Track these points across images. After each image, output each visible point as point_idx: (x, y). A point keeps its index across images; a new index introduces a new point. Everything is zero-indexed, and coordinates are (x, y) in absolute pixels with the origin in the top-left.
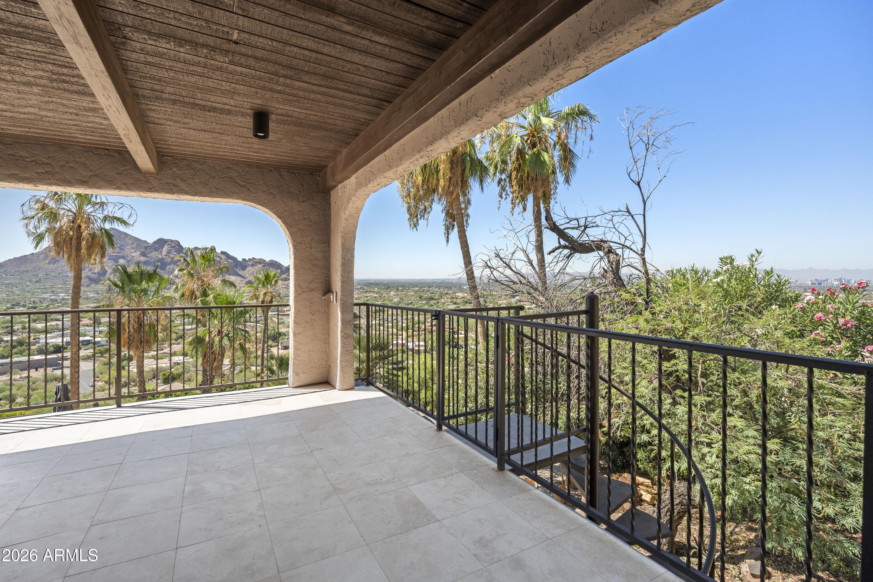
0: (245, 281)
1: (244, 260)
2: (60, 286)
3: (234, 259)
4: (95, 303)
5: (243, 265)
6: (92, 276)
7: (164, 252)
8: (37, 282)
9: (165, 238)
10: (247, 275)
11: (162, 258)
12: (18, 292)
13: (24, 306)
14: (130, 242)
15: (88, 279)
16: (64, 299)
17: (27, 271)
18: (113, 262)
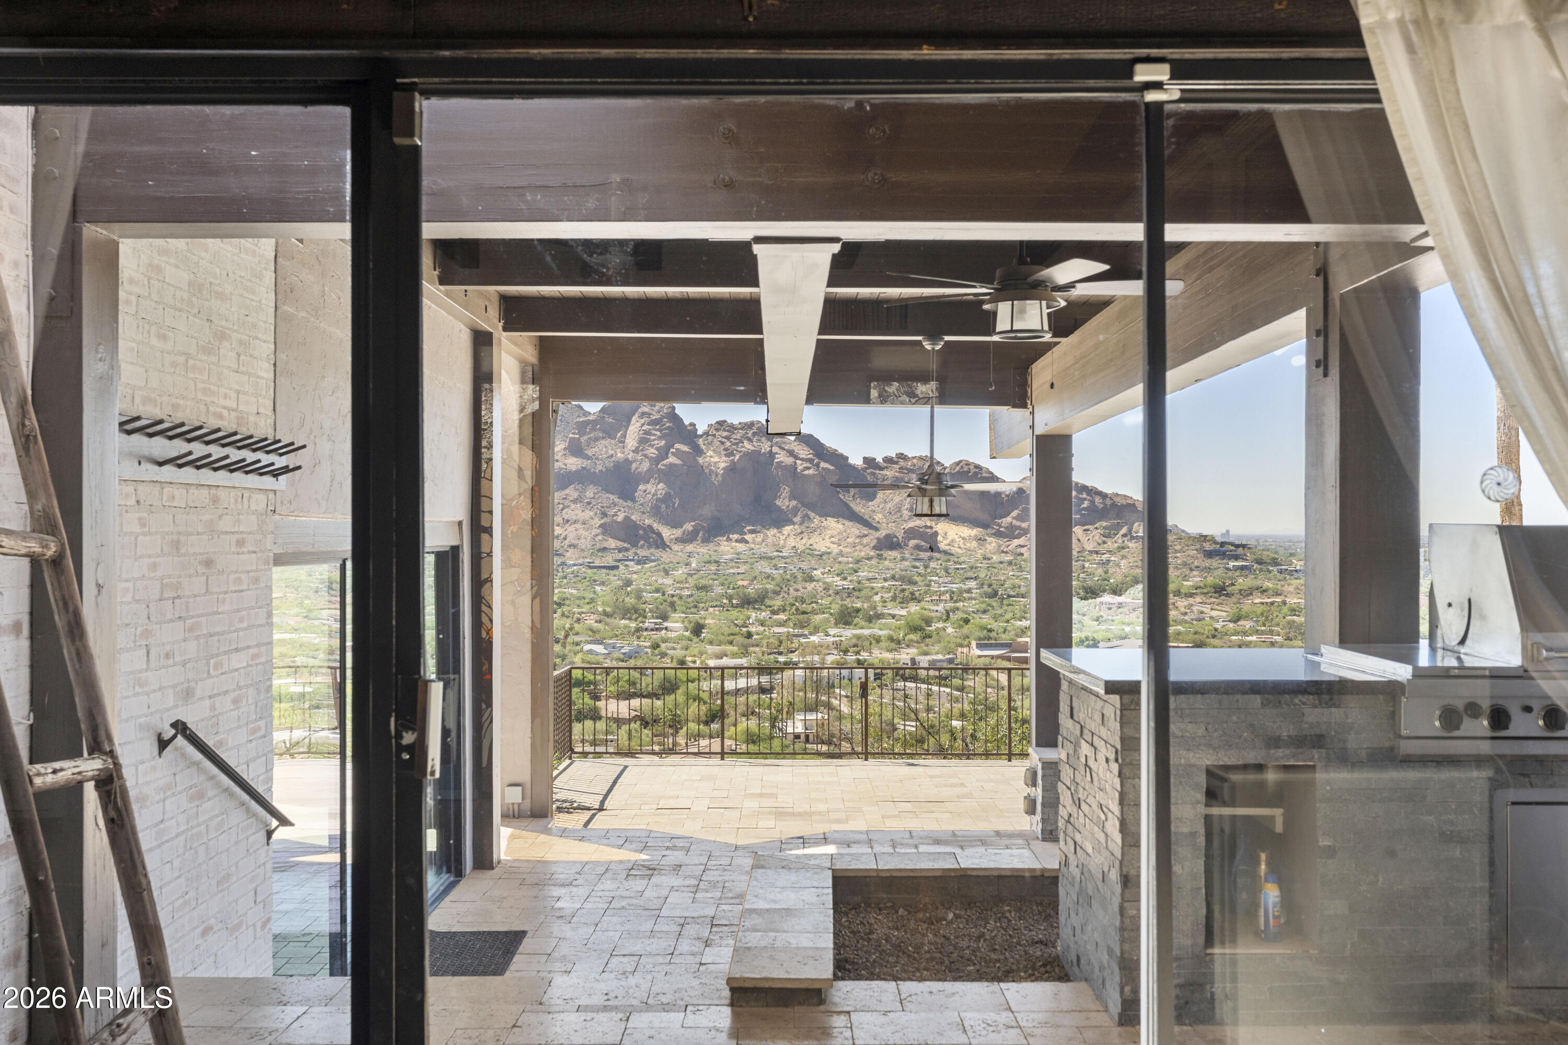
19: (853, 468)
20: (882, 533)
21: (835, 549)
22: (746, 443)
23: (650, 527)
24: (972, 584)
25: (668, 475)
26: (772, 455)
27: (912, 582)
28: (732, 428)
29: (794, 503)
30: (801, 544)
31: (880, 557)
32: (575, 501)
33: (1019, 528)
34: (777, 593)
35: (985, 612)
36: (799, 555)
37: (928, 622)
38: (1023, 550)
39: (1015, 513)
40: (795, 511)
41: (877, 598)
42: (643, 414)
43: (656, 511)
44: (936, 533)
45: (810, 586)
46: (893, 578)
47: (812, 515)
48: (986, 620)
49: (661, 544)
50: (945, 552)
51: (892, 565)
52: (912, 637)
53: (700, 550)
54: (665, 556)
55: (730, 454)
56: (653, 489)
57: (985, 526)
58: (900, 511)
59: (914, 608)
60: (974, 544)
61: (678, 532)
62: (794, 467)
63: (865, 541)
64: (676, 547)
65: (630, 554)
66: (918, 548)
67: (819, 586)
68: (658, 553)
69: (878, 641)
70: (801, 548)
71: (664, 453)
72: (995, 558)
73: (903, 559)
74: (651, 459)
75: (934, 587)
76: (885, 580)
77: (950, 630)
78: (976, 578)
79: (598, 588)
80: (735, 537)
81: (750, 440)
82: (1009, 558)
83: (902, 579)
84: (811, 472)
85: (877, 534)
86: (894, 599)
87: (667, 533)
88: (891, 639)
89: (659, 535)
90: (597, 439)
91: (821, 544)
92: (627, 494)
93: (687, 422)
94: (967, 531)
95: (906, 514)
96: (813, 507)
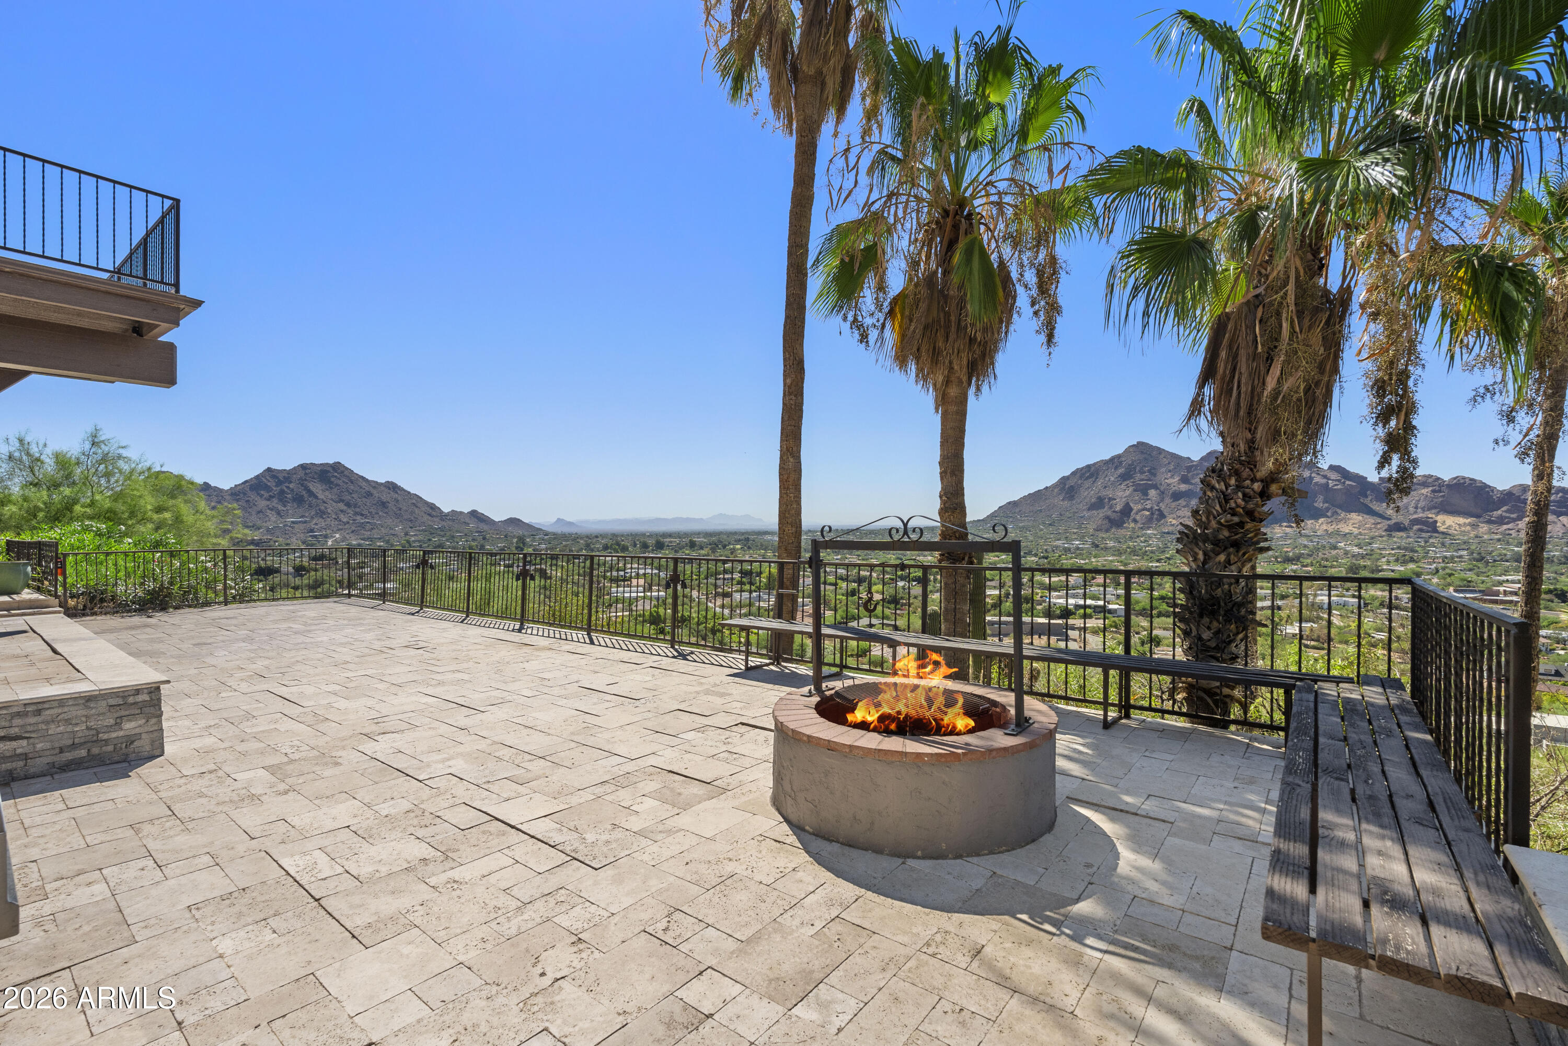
0: (1384, 524)
1: (1382, 479)
2: (1075, 530)
3: (1359, 479)
4: (1114, 555)
5: (1381, 489)
6: (1113, 516)
8: (1050, 524)
10: (1389, 513)
12: (1031, 538)
13: (1036, 555)
14: (1166, 461)
15: (1107, 522)
16: (1078, 548)
17: (1041, 511)
18: (1140, 494)
19: (1372, 484)
20: (1393, 522)
21: (1356, 531)
24: (1465, 553)
26: (1311, 478)
27: (1413, 551)
29: (1326, 505)
30: (1331, 529)
31: (1390, 536)
32: (1184, 507)
34: (1310, 555)
35: (1470, 570)
36: (1330, 535)
38: (1513, 532)
39: (1507, 509)
40: (1327, 509)
41: (1384, 560)
44: (1436, 522)
45: (1334, 552)
46: (1399, 548)
47: (1339, 511)
48: (1470, 575)
50: (1443, 533)
51: (1398, 541)
57: (1478, 516)
58: (1406, 508)
59: (1412, 566)
60: (1468, 528)
62: (1327, 484)
63: (1379, 526)
66: (1421, 530)
67: (1341, 552)
70: (1331, 531)
72: (1486, 537)
73: (1407, 537)
75: (1431, 554)
76: (1395, 550)
78: (1466, 550)
80: (1284, 524)
82: (1498, 537)
83: (1406, 549)
84: (1339, 487)
85: (1388, 523)
86: (1397, 560)
90: (1197, 475)
91: (1345, 528)
94: (1461, 520)
95: (1411, 510)
96: (1340, 507)
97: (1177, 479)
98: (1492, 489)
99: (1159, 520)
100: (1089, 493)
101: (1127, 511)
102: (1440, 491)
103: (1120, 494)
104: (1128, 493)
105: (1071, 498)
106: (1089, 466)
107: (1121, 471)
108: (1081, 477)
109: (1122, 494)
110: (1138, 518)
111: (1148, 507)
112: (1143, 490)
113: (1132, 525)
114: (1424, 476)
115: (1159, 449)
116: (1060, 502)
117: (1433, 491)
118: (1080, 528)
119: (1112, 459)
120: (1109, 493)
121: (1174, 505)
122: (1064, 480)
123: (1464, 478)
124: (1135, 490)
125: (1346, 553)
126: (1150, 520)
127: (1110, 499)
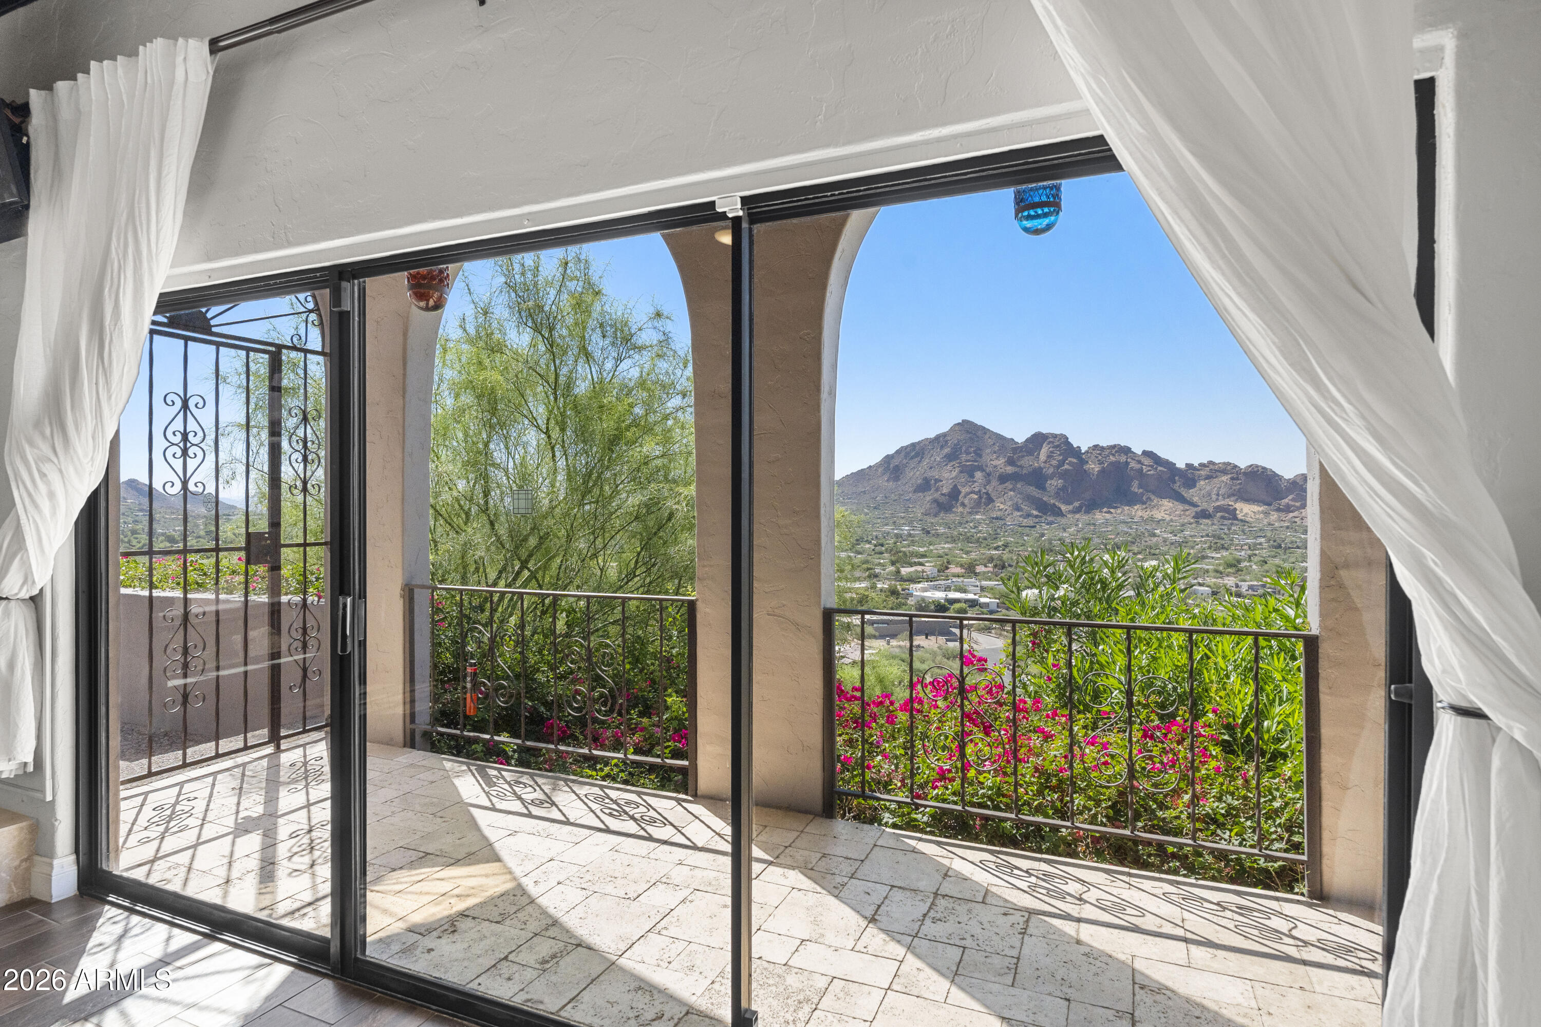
0: (1192, 511)
1: (1189, 466)
2: (903, 515)
3: (1170, 465)
4: (948, 542)
5: (1190, 476)
6: (943, 499)
7: (1043, 456)
8: (875, 508)
9: (1045, 431)
10: (1195, 499)
11: (1041, 469)
13: (870, 543)
14: (990, 442)
15: (935, 505)
16: (910, 535)
17: (864, 492)
18: (967, 476)
19: (1179, 470)
20: (1200, 509)
21: (1168, 518)
22: (1111, 457)
23: (1054, 504)
24: (1263, 540)
25: (1064, 475)
26: (1127, 463)
27: (1220, 538)
28: (1103, 448)
29: (1141, 490)
30: (1146, 515)
31: (1197, 522)
32: (1011, 490)
33: (1294, 506)
34: (1133, 543)
36: (1145, 521)
37: (1239, 561)
38: (1296, 520)
39: (1290, 497)
40: (1142, 495)
41: (1199, 548)
42: (1050, 442)
43: (1057, 495)
44: (1235, 509)
45: (1155, 539)
46: (1207, 535)
47: (1153, 497)
48: (1277, 561)
49: (1060, 514)
50: (1242, 521)
51: (1205, 528)
52: (1229, 570)
53: (1083, 518)
54: (1063, 521)
55: (1101, 463)
56: (1055, 484)
57: (1269, 504)
58: (1210, 495)
59: (1226, 554)
60: (1262, 516)
61: (1070, 507)
62: (1142, 470)
63: (1187, 513)
64: (1069, 516)
65: (1043, 520)
66: (1223, 517)
68: (1059, 519)
69: (1207, 571)
70: (1146, 517)
71: (1062, 463)
72: (1277, 524)
73: (1213, 524)
74: (1054, 467)
75: (1236, 542)
76: (1202, 537)
77: (1254, 567)
78: (1264, 537)
79: (1026, 538)
80: (1105, 510)
81: (1114, 455)
82: (1286, 524)
83: (1214, 536)
84: (1152, 472)
85: (1196, 509)
86: (1210, 547)
87: (1064, 508)
88: (1217, 571)
89: (1059, 509)
90: (1023, 456)
91: (1159, 515)
92: (1041, 487)
93: (1075, 446)
94: (1256, 508)
95: (1214, 497)
96: (1154, 493)
97: (1001, 462)
98: (1280, 478)
99: (987, 504)
100: (915, 473)
101: (954, 494)
102: (1237, 479)
103: (946, 475)
104: (954, 474)
105: (897, 479)
106: (913, 445)
107: (947, 450)
108: (906, 457)
109: (948, 475)
110: (966, 501)
111: (976, 490)
112: (969, 472)
113: (960, 509)
114: (1224, 463)
115: (984, 428)
116: (883, 482)
117: (1232, 479)
118: (906, 511)
119: (937, 438)
120: (935, 474)
121: (1001, 488)
122: (888, 459)
123: (1257, 466)
124: (961, 472)
125: (1165, 540)
126: (978, 504)
127: (937, 481)
